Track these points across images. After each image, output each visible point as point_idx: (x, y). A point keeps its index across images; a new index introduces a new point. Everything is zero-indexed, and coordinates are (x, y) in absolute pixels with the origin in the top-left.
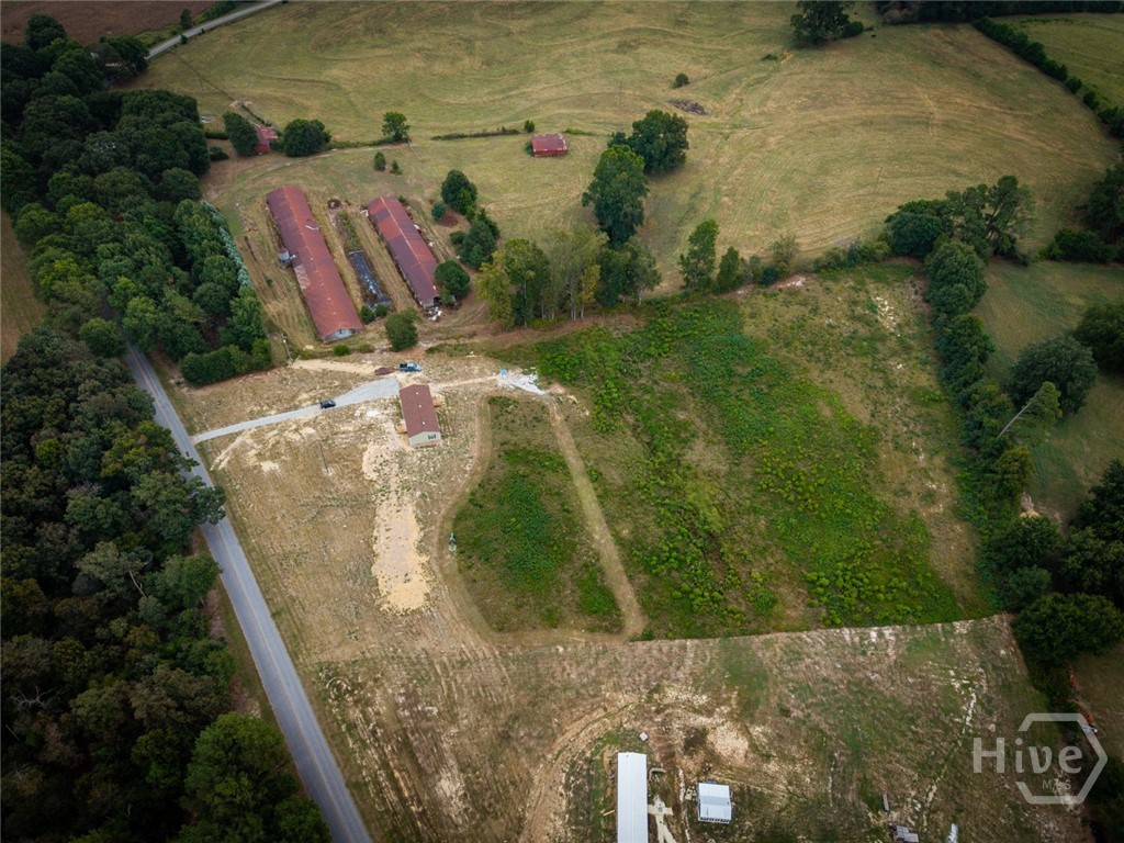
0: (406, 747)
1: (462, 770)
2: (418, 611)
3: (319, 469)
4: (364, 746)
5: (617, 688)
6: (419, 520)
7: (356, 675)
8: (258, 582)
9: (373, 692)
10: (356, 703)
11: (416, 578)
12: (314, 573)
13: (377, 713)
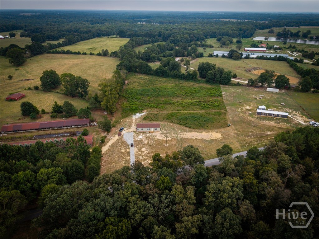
0: (261, 137)
1: (265, 131)
2: (222, 134)
3: (165, 147)
4: (264, 142)
5: (240, 114)
6: (190, 132)
7: (243, 143)
8: (214, 158)
9: (248, 141)
10: (252, 143)
11: (210, 134)
12: (209, 149)
13: (254, 140)
